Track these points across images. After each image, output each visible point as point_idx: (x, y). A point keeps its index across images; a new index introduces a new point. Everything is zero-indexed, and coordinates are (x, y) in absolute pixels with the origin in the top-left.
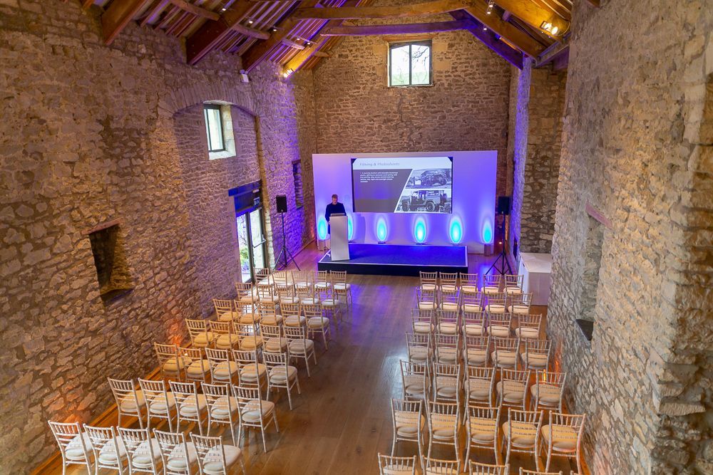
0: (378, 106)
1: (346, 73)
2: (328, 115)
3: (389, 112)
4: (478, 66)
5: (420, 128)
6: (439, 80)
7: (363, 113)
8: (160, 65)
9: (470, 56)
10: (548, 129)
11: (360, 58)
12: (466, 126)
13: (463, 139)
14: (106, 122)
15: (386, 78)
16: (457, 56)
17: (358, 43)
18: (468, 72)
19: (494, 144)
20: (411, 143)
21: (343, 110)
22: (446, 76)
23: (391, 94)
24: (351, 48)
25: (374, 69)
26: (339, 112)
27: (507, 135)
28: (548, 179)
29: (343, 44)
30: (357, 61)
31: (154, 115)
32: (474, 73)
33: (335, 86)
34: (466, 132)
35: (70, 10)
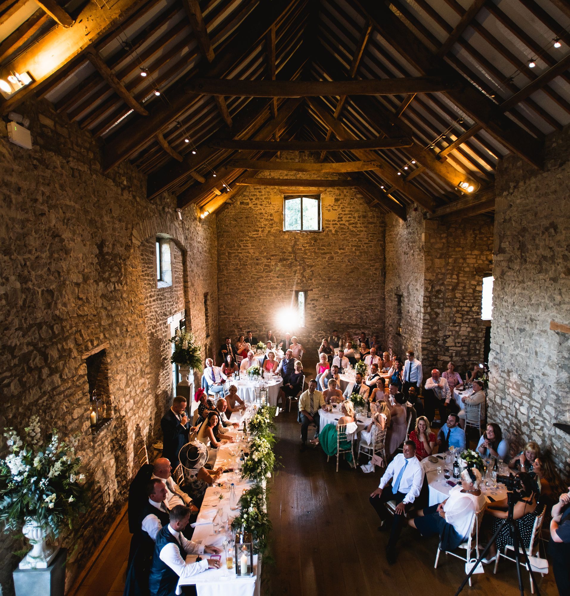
0: (275, 246)
1: (247, 218)
2: (229, 253)
3: (285, 252)
4: (359, 217)
5: (312, 266)
6: (327, 227)
7: (261, 252)
8: (134, 197)
9: (352, 209)
10: (440, 268)
11: (259, 206)
12: (351, 265)
13: (348, 277)
14: (101, 246)
15: (281, 224)
16: (342, 208)
17: (258, 194)
18: (351, 222)
19: (374, 281)
20: (304, 279)
21: (243, 249)
22: (333, 224)
23: (286, 237)
24: (252, 197)
25: (271, 215)
26: (239, 251)
27: (385, 274)
28: (442, 309)
29: (245, 193)
30: (257, 209)
31: (129, 242)
32: (356, 223)
33: (237, 228)
34: (350, 270)
35: (85, 138)
